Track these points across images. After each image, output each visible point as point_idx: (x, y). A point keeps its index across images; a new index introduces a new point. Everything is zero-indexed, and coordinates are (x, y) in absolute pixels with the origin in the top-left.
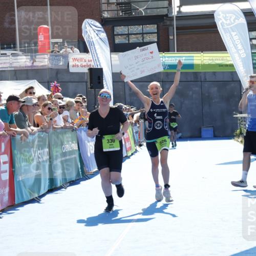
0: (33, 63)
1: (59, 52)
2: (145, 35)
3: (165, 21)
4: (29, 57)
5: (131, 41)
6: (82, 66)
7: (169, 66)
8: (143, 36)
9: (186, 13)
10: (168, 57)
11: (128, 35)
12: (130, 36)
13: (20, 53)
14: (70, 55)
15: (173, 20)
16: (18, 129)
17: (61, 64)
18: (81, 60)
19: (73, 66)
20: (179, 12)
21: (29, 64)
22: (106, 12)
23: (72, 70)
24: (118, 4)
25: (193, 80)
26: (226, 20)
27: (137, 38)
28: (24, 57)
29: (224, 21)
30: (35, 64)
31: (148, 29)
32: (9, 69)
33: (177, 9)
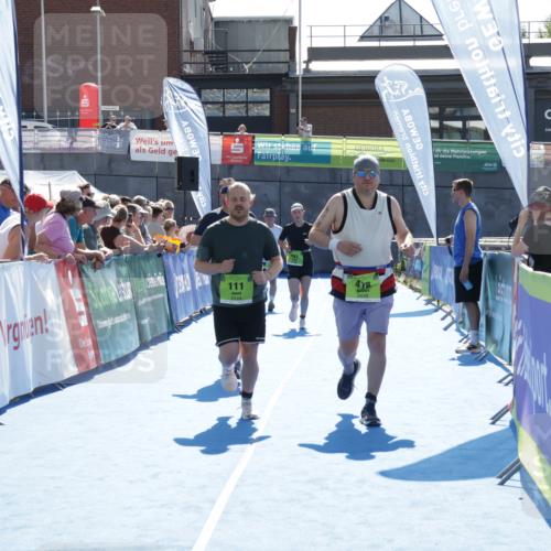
0: (72, 143)
1: (114, 127)
2: (250, 105)
3: (284, 84)
4: (66, 133)
5: (228, 114)
6: (152, 152)
7: (291, 156)
8: (247, 106)
9: (318, 72)
10: (291, 143)
11: (224, 103)
12: (227, 106)
13: (50, 126)
14: (132, 133)
15: (297, 82)
16: (87, 251)
17: (118, 146)
18: (150, 141)
19: (137, 151)
20: (307, 70)
21: (65, 144)
22: (188, 66)
23: (135, 157)
24: (206, 53)
25: (328, 180)
26: (394, 90)
27: (238, 109)
28: (58, 133)
29: (391, 91)
30: (75, 145)
31: (256, 95)
32: (33, 151)
33: (304, 66)
